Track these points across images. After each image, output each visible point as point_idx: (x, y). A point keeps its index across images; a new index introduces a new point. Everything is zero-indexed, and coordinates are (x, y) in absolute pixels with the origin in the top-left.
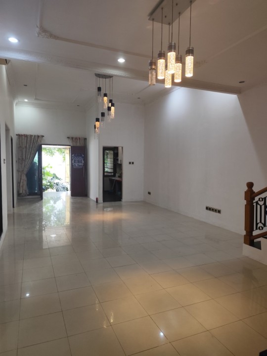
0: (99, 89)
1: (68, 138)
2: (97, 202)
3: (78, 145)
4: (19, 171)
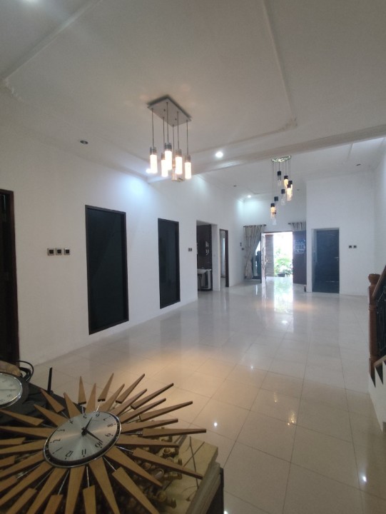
0: (279, 173)
1: (289, 224)
2: (305, 291)
3: (300, 230)
4: (245, 257)
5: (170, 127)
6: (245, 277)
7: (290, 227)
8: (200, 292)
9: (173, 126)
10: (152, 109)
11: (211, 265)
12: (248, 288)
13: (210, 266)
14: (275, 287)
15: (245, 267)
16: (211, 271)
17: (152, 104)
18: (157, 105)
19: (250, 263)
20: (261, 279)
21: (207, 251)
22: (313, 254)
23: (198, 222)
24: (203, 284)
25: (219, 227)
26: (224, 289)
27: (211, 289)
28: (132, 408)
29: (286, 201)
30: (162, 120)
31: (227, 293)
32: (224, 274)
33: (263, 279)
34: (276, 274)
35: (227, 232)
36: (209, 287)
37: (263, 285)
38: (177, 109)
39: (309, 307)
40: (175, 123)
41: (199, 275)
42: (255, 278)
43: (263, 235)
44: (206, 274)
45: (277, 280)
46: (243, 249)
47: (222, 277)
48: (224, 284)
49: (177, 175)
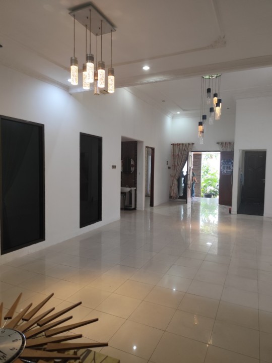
0: (209, 90)
1: (217, 143)
2: (230, 212)
3: (228, 149)
4: (172, 176)
5: (93, 36)
6: (171, 197)
7: (218, 147)
8: (123, 211)
9: (97, 35)
10: (74, 16)
11: (136, 183)
12: (173, 208)
13: (134, 184)
14: (201, 208)
15: (171, 187)
16: (136, 190)
17: (74, 10)
18: (80, 12)
19: (176, 182)
20: (186, 199)
21: (133, 169)
22: (240, 175)
23: (123, 138)
24: (127, 203)
25: (145, 144)
26: (149, 209)
27: (135, 209)
28: (38, 325)
29: (215, 121)
30: (85, 28)
31: (152, 213)
32: (149, 193)
33: (189, 199)
34: (202, 194)
35: (153, 149)
36: (133, 206)
37: (189, 205)
38: (101, 18)
39: (233, 229)
40: (99, 32)
41: (123, 194)
42: (180, 198)
43: (191, 154)
44: (130, 192)
45: (203, 201)
46: (169, 168)
47: (146, 196)
48: (149, 203)
49: (100, 89)
